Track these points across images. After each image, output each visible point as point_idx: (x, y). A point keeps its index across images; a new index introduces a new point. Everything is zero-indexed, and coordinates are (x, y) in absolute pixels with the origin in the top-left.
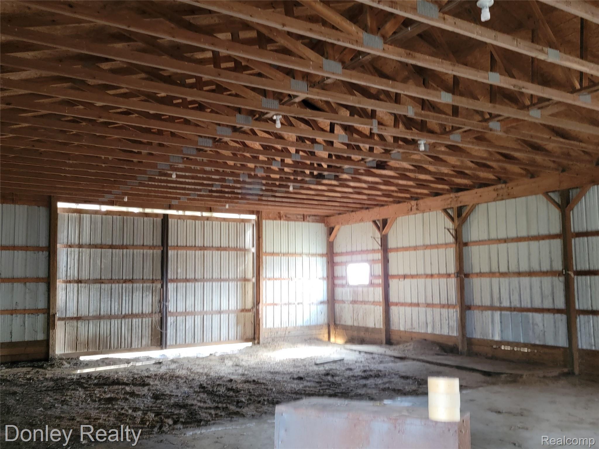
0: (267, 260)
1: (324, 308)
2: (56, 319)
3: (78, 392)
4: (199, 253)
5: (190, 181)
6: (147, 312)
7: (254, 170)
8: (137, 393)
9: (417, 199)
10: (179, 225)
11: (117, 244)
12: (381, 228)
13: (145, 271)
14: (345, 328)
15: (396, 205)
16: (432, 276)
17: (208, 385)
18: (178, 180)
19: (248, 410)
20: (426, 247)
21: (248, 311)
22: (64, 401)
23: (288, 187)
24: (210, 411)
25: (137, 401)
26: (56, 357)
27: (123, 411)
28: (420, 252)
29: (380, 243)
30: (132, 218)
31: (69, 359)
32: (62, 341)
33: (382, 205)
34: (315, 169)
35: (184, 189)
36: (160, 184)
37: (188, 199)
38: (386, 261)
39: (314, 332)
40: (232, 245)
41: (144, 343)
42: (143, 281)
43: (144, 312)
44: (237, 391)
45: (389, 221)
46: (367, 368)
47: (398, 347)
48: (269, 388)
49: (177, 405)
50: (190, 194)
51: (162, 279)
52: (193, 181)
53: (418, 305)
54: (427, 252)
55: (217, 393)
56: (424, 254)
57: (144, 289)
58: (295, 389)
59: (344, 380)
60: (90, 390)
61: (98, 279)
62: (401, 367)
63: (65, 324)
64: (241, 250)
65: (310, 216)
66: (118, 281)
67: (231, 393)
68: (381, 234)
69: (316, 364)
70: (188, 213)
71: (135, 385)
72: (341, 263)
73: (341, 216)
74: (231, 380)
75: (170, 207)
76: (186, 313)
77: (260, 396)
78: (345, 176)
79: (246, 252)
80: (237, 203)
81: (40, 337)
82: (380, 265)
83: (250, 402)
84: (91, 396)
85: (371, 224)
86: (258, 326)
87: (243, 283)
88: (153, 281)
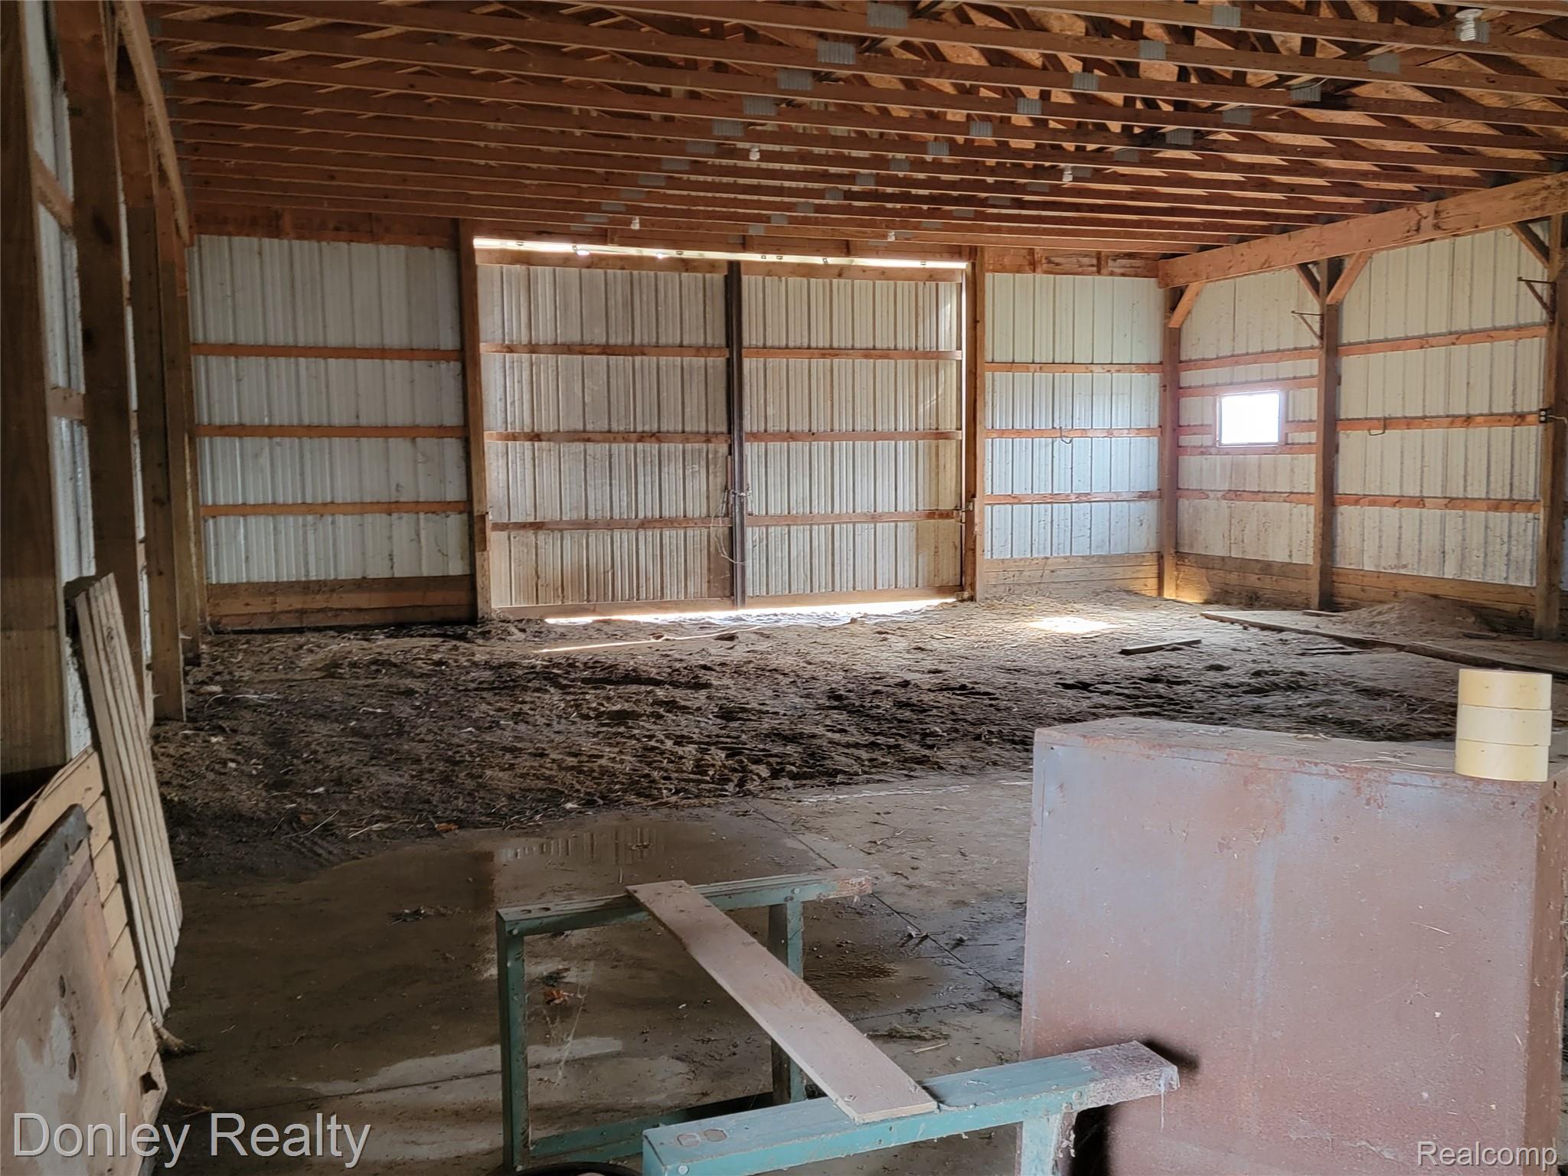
0: (995, 383)
1: (1149, 509)
2: (489, 525)
3: (547, 696)
4: (820, 364)
5: (793, 167)
6: (697, 515)
7: (963, 127)
8: (683, 703)
9: (1438, 196)
10: (768, 291)
11: (620, 342)
12: (1323, 287)
13: (688, 410)
14: (1206, 563)
15: (1371, 216)
16: (1468, 420)
17: (849, 691)
18: (764, 165)
19: (952, 754)
20: (1456, 337)
21: (946, 515)
22: (518, 714)
23: (1059, 173)
24: (856, 752)
25: (684, 723)
26: (494, 616)
27: (653, 743)
28: (1437, 354)
29: (1317, 328)
30: (652, 273)
31: (521, 621)
32: (505, 579)
33: (1331, 220)
34: (1137, 116)
35: (780, 191)
36: (717, 179)
37: (792, 220)
38: (1332, 381)
39: (1120, 572)
40: (904, 343)
41: (691, 589)
42: (685, 436)
43: (690, 514)
44: (921, 709)
45: (1348, 264)
46: (1266, 667)
47: (1354, 615)
48: (1003, 704)
49: (776, 735)
50: (795, 204)
51: (730, 431)
52: (801, 167)
53: (1420, 502)
54: (1460, 350)
55: (874, 712)
56: (1449, 356)
57: (688, 457)
58: (1069, 710)
59: (1199, 695)
60: (574, 693)
61: (579, 432)
62: (1362, 666)
63: (509, 539)
64: (927, 355)
65: (1117, 257)
66: (625, 437)
67: (907, 714)
68: (1322, 305)
69: (1125, 652)
70: (788, 259)
71: (675, 685)
72: (1201, 390)
73: (1206, 254)
74: (905, 684)
75: (745, 245)
76: (789, 520)
77: (980, 722)
78: (1224, 135)
79: (941, 362)
80: (916, 227)
81: (456, 567)
82: (1315, 390)
83: (954, 735)
84: (578, 706)
85: (1295, 275)
86: (970, 553)
87: (934, 442)
88: (708, 438)
